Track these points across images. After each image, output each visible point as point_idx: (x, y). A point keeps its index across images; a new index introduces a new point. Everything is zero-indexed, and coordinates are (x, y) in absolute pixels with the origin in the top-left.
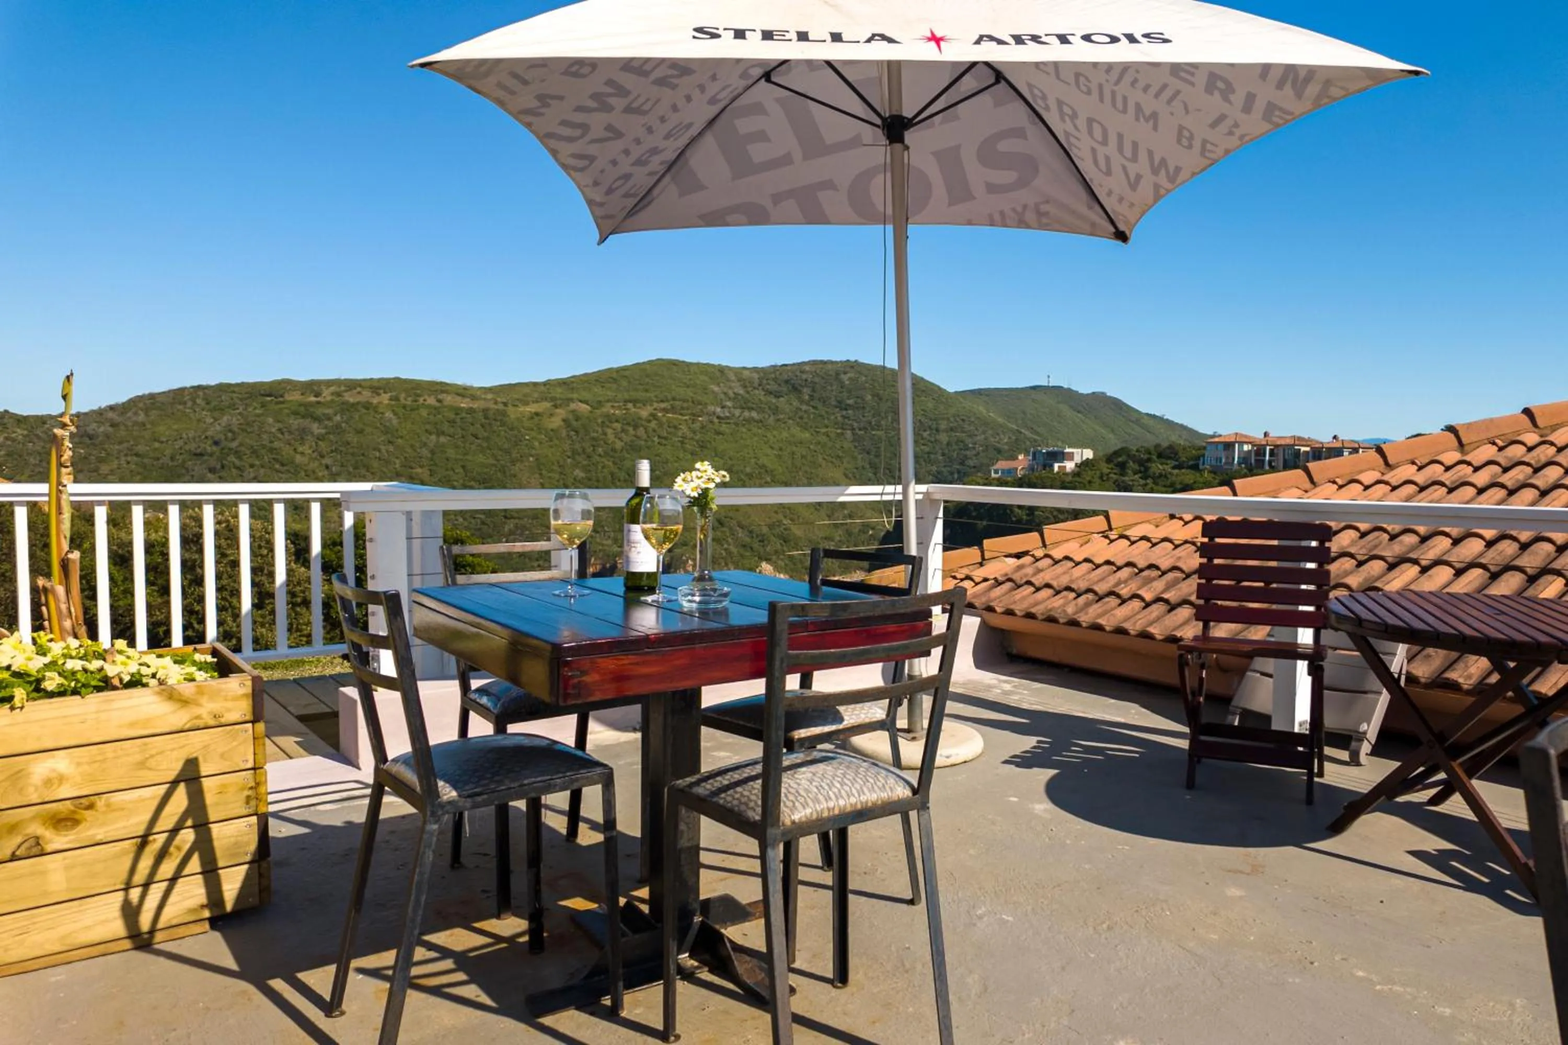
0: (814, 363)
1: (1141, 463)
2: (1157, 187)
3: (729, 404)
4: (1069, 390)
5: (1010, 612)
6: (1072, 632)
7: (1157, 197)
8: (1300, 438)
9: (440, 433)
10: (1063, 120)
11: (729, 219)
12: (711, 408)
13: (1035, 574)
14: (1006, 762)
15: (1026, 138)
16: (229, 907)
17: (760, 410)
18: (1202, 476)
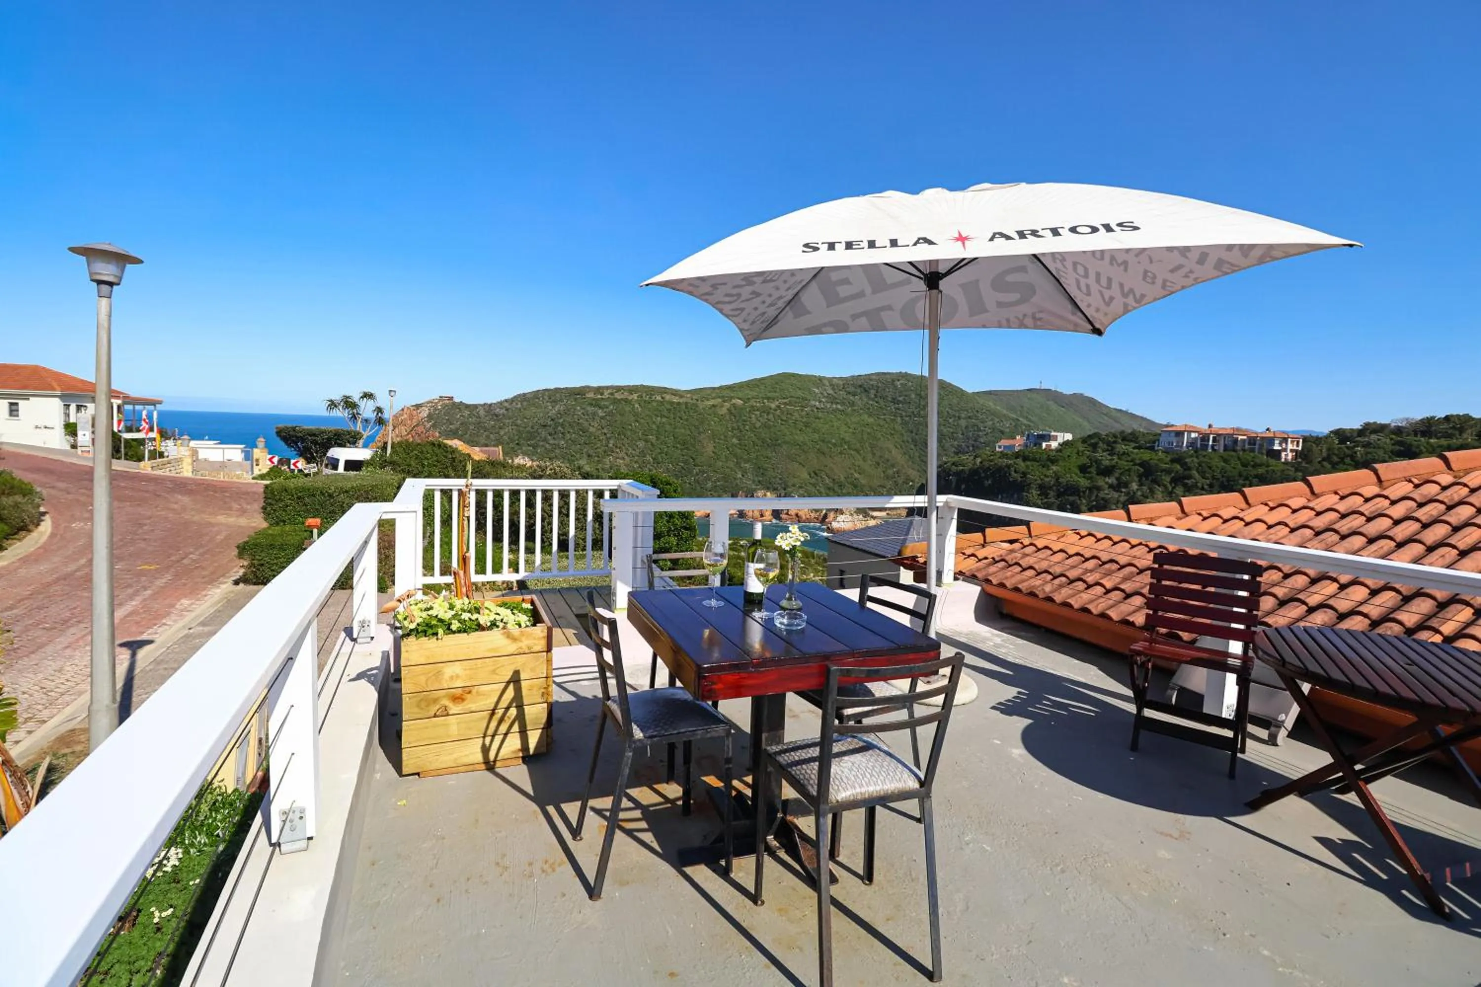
0: (878, 374)
1: (1109, 444)
2: (1126, 306)
3: (823, 400)
4: (1056, 392)
5: (1002, 585)
6: (1048, 606)
7: (1126, 311)
8: (1238, 429)
9: (662, 416)
10: (1055, 262)
11: (824, 329)
12: (813, 403)
13: (1022, 558)
14: (993, 708)
15: (1026, 272)
16: (531, 751)
17: (843, 404)
18: (1157, 454)
